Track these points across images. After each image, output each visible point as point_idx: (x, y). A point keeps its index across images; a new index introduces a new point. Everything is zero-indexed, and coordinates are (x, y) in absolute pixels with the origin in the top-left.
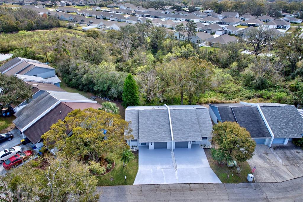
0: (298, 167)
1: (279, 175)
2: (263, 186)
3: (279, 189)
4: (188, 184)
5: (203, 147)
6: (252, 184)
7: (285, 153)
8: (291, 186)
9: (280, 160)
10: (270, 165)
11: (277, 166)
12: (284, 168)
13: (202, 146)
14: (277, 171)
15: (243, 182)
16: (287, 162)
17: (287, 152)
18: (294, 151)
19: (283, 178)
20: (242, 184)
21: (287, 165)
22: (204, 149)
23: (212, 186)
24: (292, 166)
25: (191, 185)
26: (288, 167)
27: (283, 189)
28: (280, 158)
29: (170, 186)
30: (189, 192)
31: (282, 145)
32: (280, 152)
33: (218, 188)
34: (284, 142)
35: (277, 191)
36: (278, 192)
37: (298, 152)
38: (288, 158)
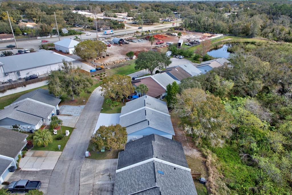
1: (86, 175)
6: (85, 156)
8: (74, 178)
9: (100, 183)
10: (97, 173)
11: (95, 177)
12: (91, 182)
14: (90, 175)
16: (96, 187)
19: (83, 177)
21: (93, 185)
24: (91, 190)
27: (74, 172)
28: (103, 184)
35: (75, 168)
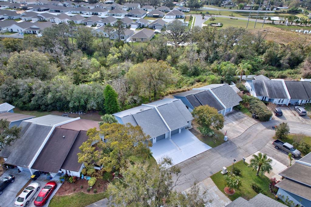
0: (244, 123)
1: (238, 132)
2: (234, 141)
3: (242, 140)
4: (194, 157)
5: (188, 129)
6: (228, 142)
7: (234, 117)
8: (247, 136)
9: (234, 122)
10: (230, 127)
11: (234, 127)
12: (238, 126)
13: (186, 128)
14: (235, 129)
15: (223, 143)
16: (237, 122)
17: (234, 115)
18: (237, 114)
19: (240, 132)
20: (222, 144)
21: (238, 124)
22: (189, 130)
23: (208, 152)
24: (241, 124)
25: (197, 157)
26: (239, 125)
27: (244, 139)
28: (233, 120)
29: (185, 162)
30: (198, 161)
31: (229, 112)
32: (230, 117)
33: (212, 152)
34: (230, 110)
36: (242, 142)
37: (240, 114)
38: (236, 120)
